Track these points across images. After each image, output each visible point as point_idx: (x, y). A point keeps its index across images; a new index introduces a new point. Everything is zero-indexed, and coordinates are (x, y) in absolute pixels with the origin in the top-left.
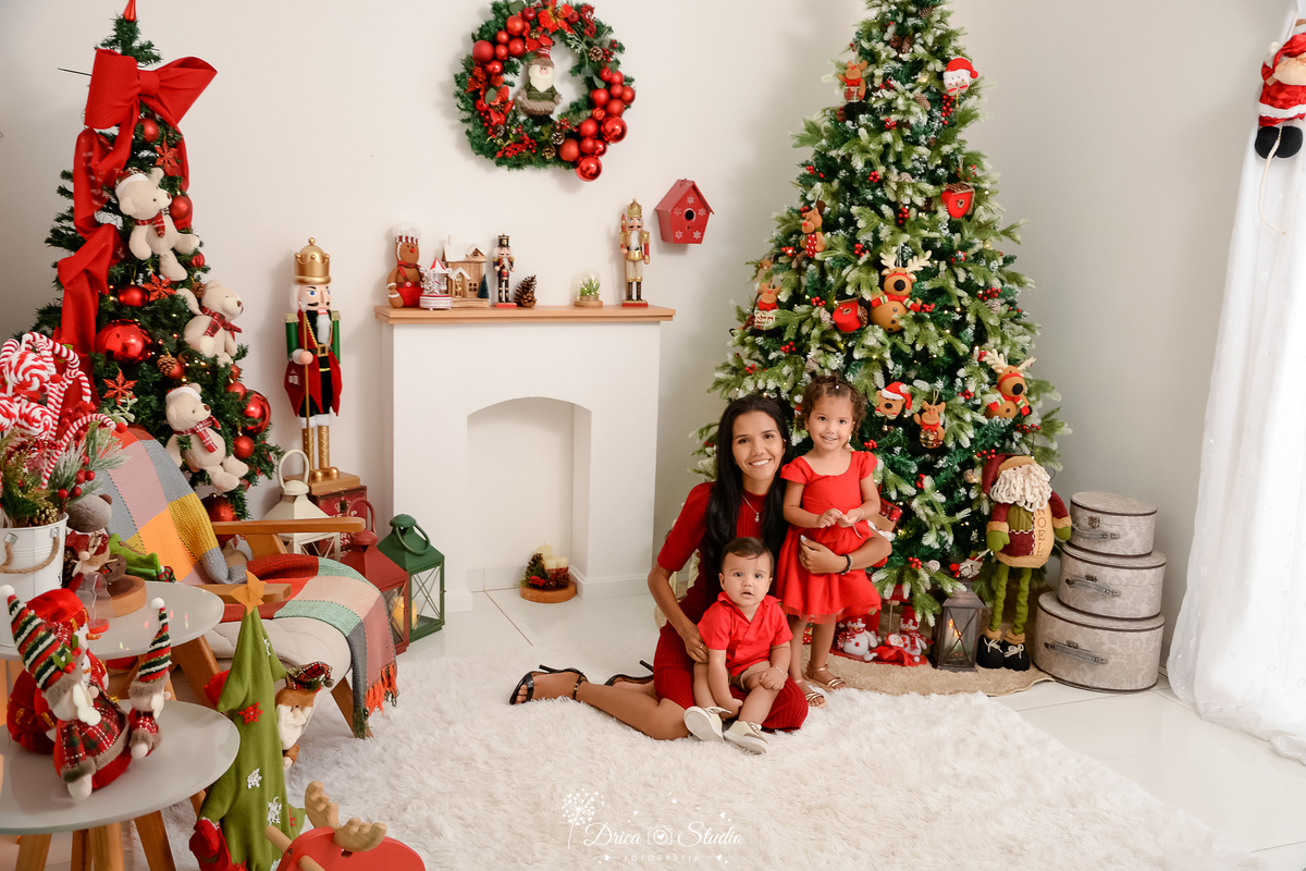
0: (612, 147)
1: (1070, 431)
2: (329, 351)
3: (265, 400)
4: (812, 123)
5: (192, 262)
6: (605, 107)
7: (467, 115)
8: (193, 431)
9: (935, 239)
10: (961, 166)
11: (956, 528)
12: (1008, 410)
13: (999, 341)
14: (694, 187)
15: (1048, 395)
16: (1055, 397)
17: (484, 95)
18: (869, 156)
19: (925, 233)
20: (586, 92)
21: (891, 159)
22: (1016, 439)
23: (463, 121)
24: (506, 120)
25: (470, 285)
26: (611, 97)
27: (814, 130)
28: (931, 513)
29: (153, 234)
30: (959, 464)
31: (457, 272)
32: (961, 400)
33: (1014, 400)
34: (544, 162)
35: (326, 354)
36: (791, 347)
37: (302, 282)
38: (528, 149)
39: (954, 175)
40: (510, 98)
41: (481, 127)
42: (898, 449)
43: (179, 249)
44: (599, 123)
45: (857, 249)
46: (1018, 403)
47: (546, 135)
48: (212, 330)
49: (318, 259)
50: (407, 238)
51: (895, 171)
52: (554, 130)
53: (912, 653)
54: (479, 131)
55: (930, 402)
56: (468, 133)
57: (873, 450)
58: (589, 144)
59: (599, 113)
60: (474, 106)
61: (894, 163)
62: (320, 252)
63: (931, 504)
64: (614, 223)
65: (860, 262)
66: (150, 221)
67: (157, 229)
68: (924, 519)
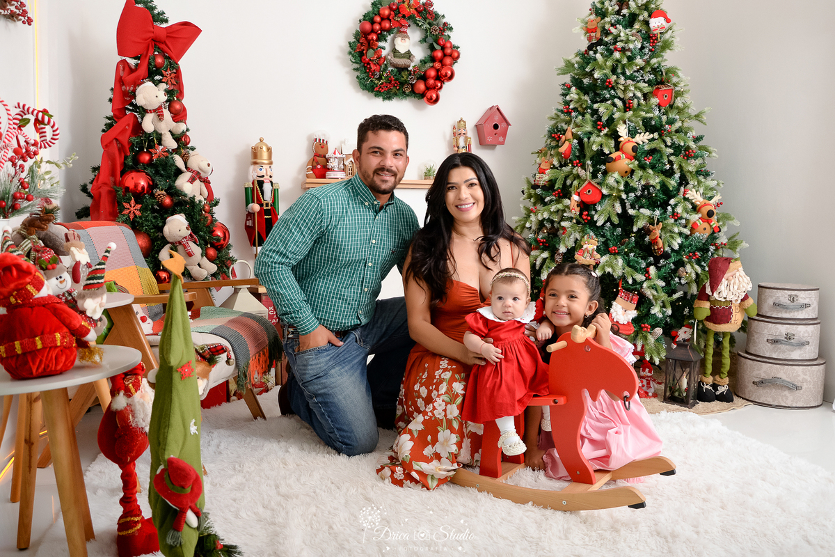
0: (447, 85)
1: (747, 245)
2: (271, 205)
3: (227, 230)
4: (568, 61)
5: (181, 139)
6: (441, 61)
7: (356, 66)
8: (180, 243)
9: (651, 118)
10: (664, 74)
11: (673, 304)
12: (705, 229)
13: (696, 183)
14: (498, 109)
15: (730, 222)
16: (736, 223)
17: (366, 53)
18: (605, 71)
19: (643, 114)
20: (429, 52)
21: (619, 71)
22: (712, 250)
23: (354, 69)
24: (380, 69)
26: (445, 55)
27: (569, 65)
28: (655, 293)
29: (156, 118)
30: (673, 263)
31: (349, 160)
32: (672, 221)
33: (709, 222)
34: (404, 95)
35: (269, 208)
36: (559, 193)
37: (255, 163)
38: (394, 86)
39: (660, 79)
40: (383, 56)
41: (365, 73)
42: (632, 254)
43: (174, 131)
44: (438, 71)
45: (599, 125)
46: (711, 224)
47: (405, 77)
48: (192, 180)
49: (265, 149)
50: (320, 140)
51: (623, 78)
52: (410, 74)
53: (648, 391)
54: (363, 75)
55: (653, 225)
56: (357, 77)
57: (615, 254)
58: (431, 82)
59: (438, 65)
60: (361, 61)
61: (621, 73)
62: (266, 145)
63: (654, 287)
64: (448, 132)
65: (602, 134)
66: (154, 111)
67: (159, 116)
68: (651, 297)
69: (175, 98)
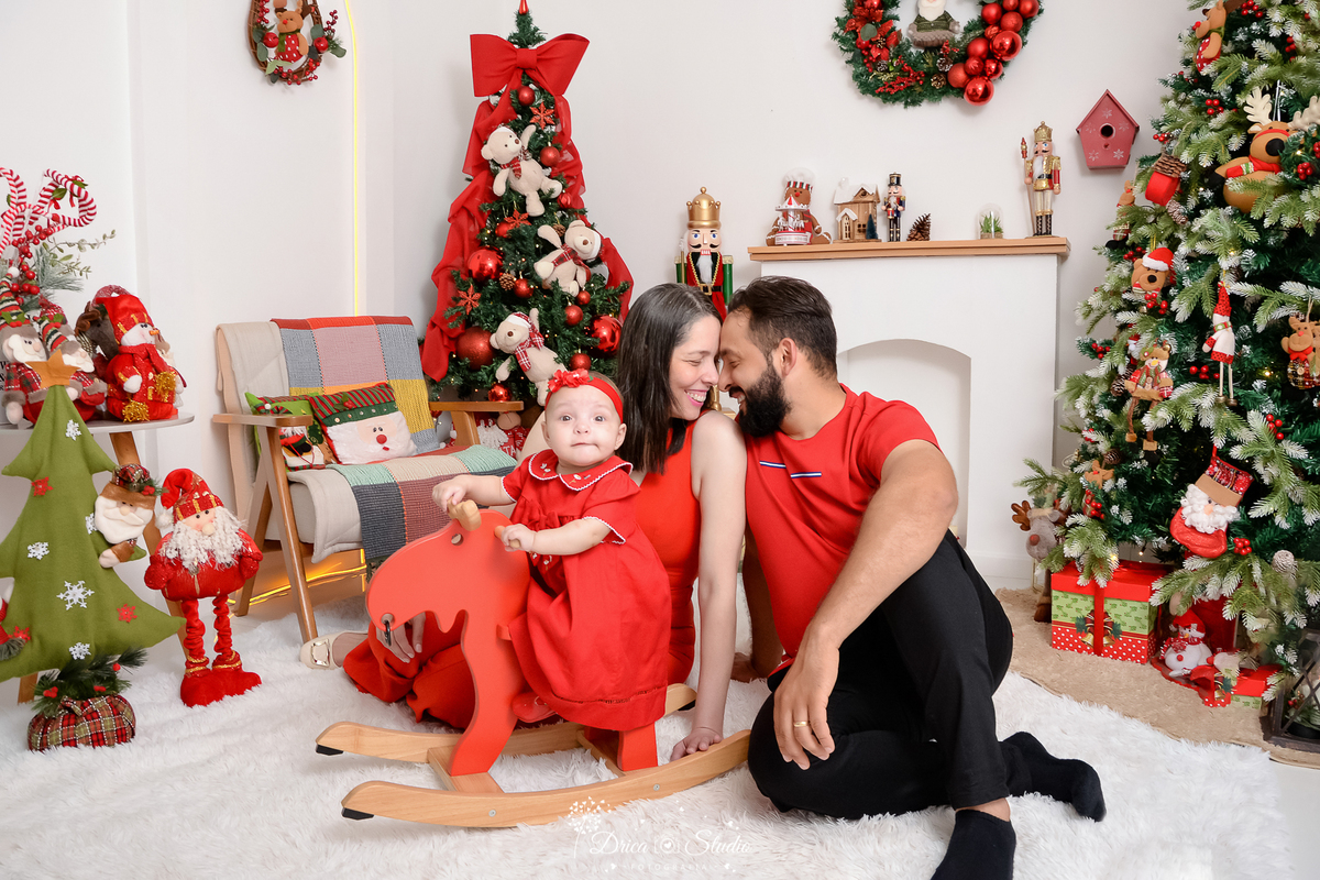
2: (713, 290)
6: (998, 22)
7: (849, 55)
17: (863, 31)
20: (980, 11)
23: (848, 62)
24: (888, 55)
25: (859, 226)
26: (1005, 11)
29: (513, 176)
31: (842, 213)
34: (933, 93)
35: (712, 294)
37: (691, 226)
38: (916, 80)
41: (863, 65)
44: (989, 42)
47: (930, 62)
48: (560, 261)
52: (940, 56)
54: (862, 70)
58: (972, 63)
59: (991, 31)
60: (856, 46)
66: (508, 165)
67: (515, 171)
69: (550, 144)
